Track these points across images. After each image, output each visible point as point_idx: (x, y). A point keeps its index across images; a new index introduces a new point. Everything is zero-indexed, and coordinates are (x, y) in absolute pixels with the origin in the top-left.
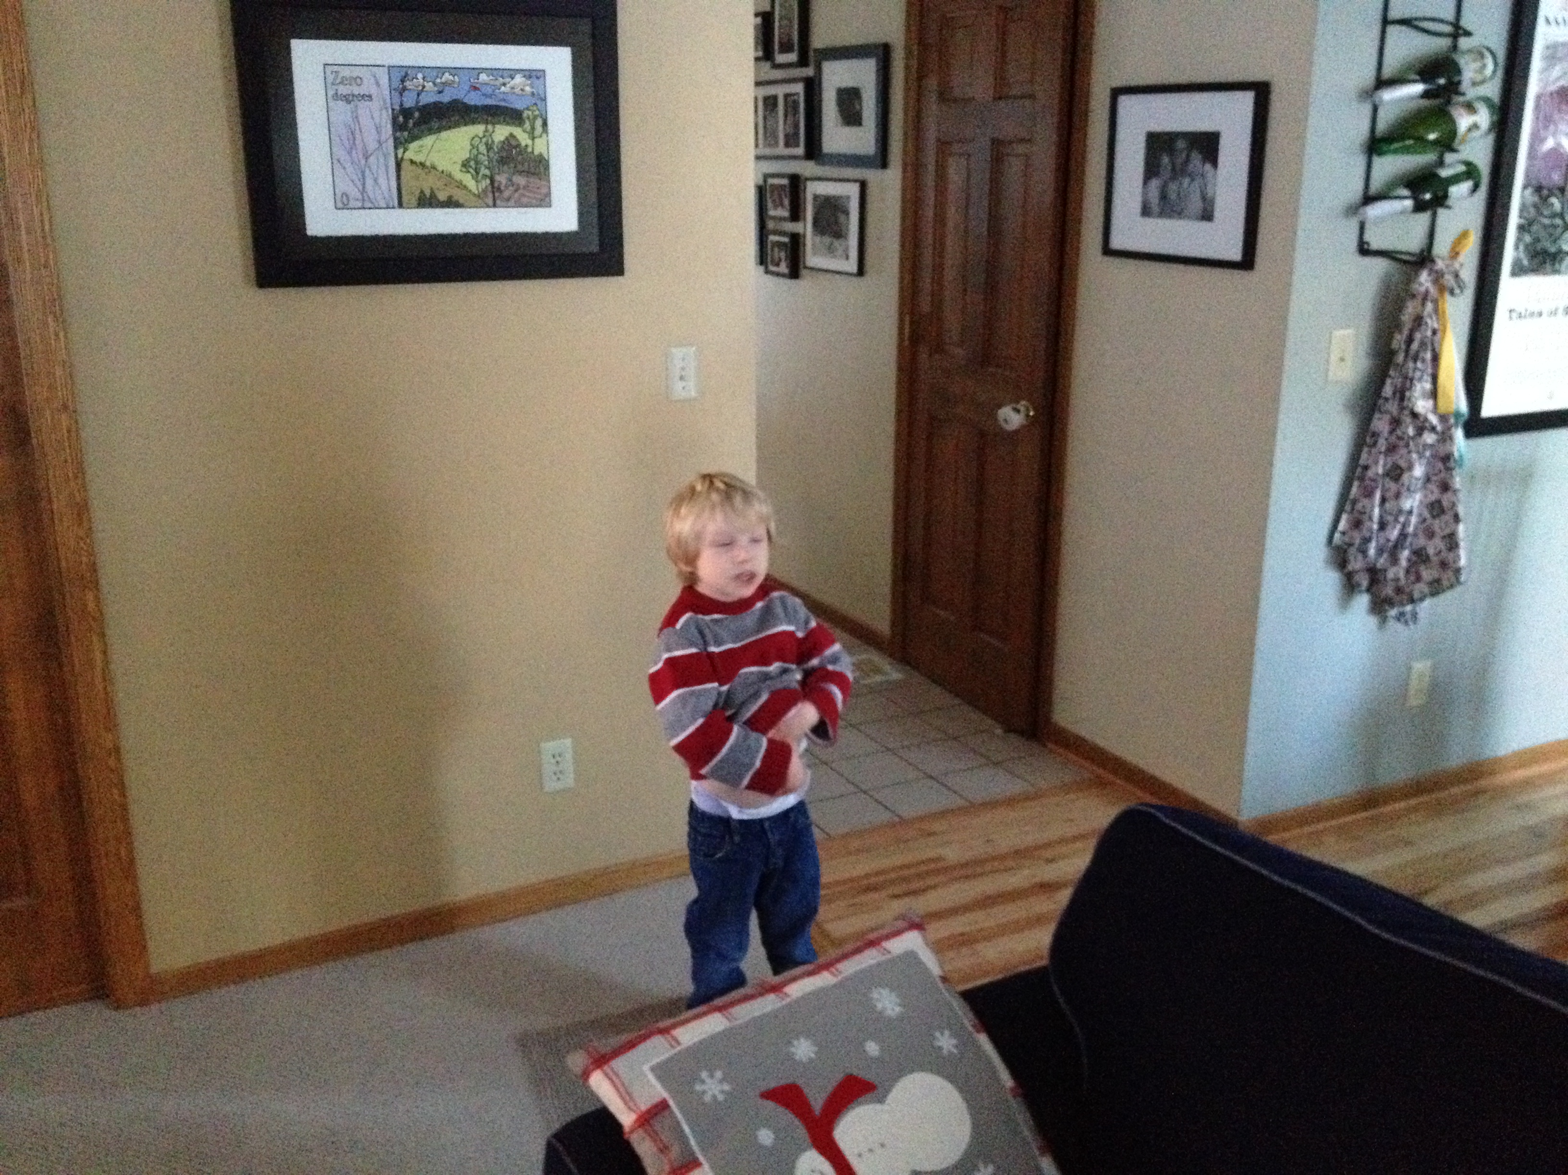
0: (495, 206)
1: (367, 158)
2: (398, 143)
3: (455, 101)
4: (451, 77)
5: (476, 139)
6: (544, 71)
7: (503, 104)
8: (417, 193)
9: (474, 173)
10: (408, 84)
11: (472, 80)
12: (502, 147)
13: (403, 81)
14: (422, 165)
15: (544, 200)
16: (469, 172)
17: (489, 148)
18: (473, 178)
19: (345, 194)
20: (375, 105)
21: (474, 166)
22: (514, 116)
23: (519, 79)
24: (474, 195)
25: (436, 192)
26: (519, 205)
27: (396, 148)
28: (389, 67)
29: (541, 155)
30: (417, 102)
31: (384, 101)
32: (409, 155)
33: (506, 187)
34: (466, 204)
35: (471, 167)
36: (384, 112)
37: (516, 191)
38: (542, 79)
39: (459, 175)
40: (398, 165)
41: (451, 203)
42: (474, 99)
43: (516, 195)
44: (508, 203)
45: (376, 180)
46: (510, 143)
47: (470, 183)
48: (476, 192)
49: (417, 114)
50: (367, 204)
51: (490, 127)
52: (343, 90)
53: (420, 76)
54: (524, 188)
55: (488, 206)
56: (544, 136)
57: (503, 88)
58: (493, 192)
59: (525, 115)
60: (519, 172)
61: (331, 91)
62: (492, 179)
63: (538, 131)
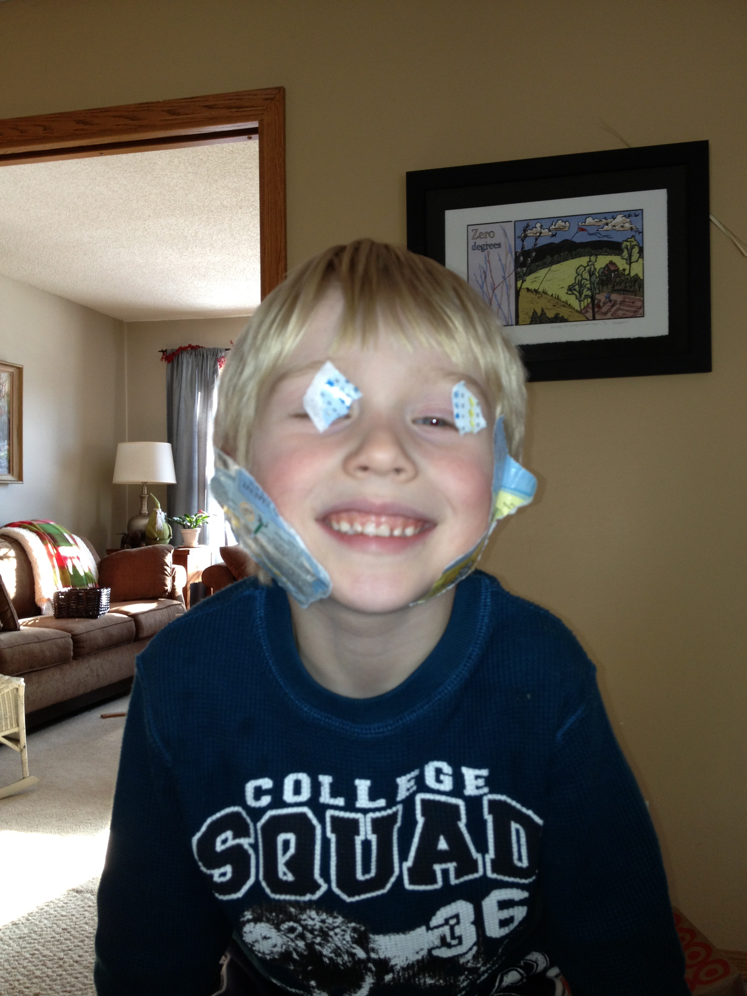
0: (594, 319)
1: (494, 290)
2: (519, 277)
3: (566, 241)
4: (563, 224)
5: (581, 268)
6: (642, 210)
7: (605, 239)
8: (531, 314)
9: (578, 294)
10: (529, 232)
11: (580, 224)
12: (602, 273)
13: (525, 231)
14: (536, 291)
15: (638, 311)
16: (573, 294)
17: (591, 274)
18: (577, 298)
20: (502, 251)
21: (578, 289)
22: (613, 247)
23: (619, 218)
24: (577, 311)
25: (546, 311)
26: (615, 317)
27: (516, 281)
28: (515, 222)
29: (637, 275)
30: (535, 245)
31: (510, 246)
32: (525, 285)
33: (604, 304)
34: (570, 319)
35: (575, 290)
36: (509, 255)
37: (613, 306)
38: (641, 216)
39: (564, 297)
40: (517, 293)
41: (558, 319)
42: (581, 238)
43: (614, 308)
44: (605, 316)
45: (499, 304)
46: (610, 268)
47: (575, 303)
48: (579, 310)
51: (593, 258)
52: (480, 242)
53: (538, 225)
54: (622, 303)
55: (588, 320)
56: (640, 260)
57: (606, 227)
58: (593, 309)
59: (623, 246)
60: (614, 291)
61: (471, 243)
62: (593, 298)
63: (635, 257)
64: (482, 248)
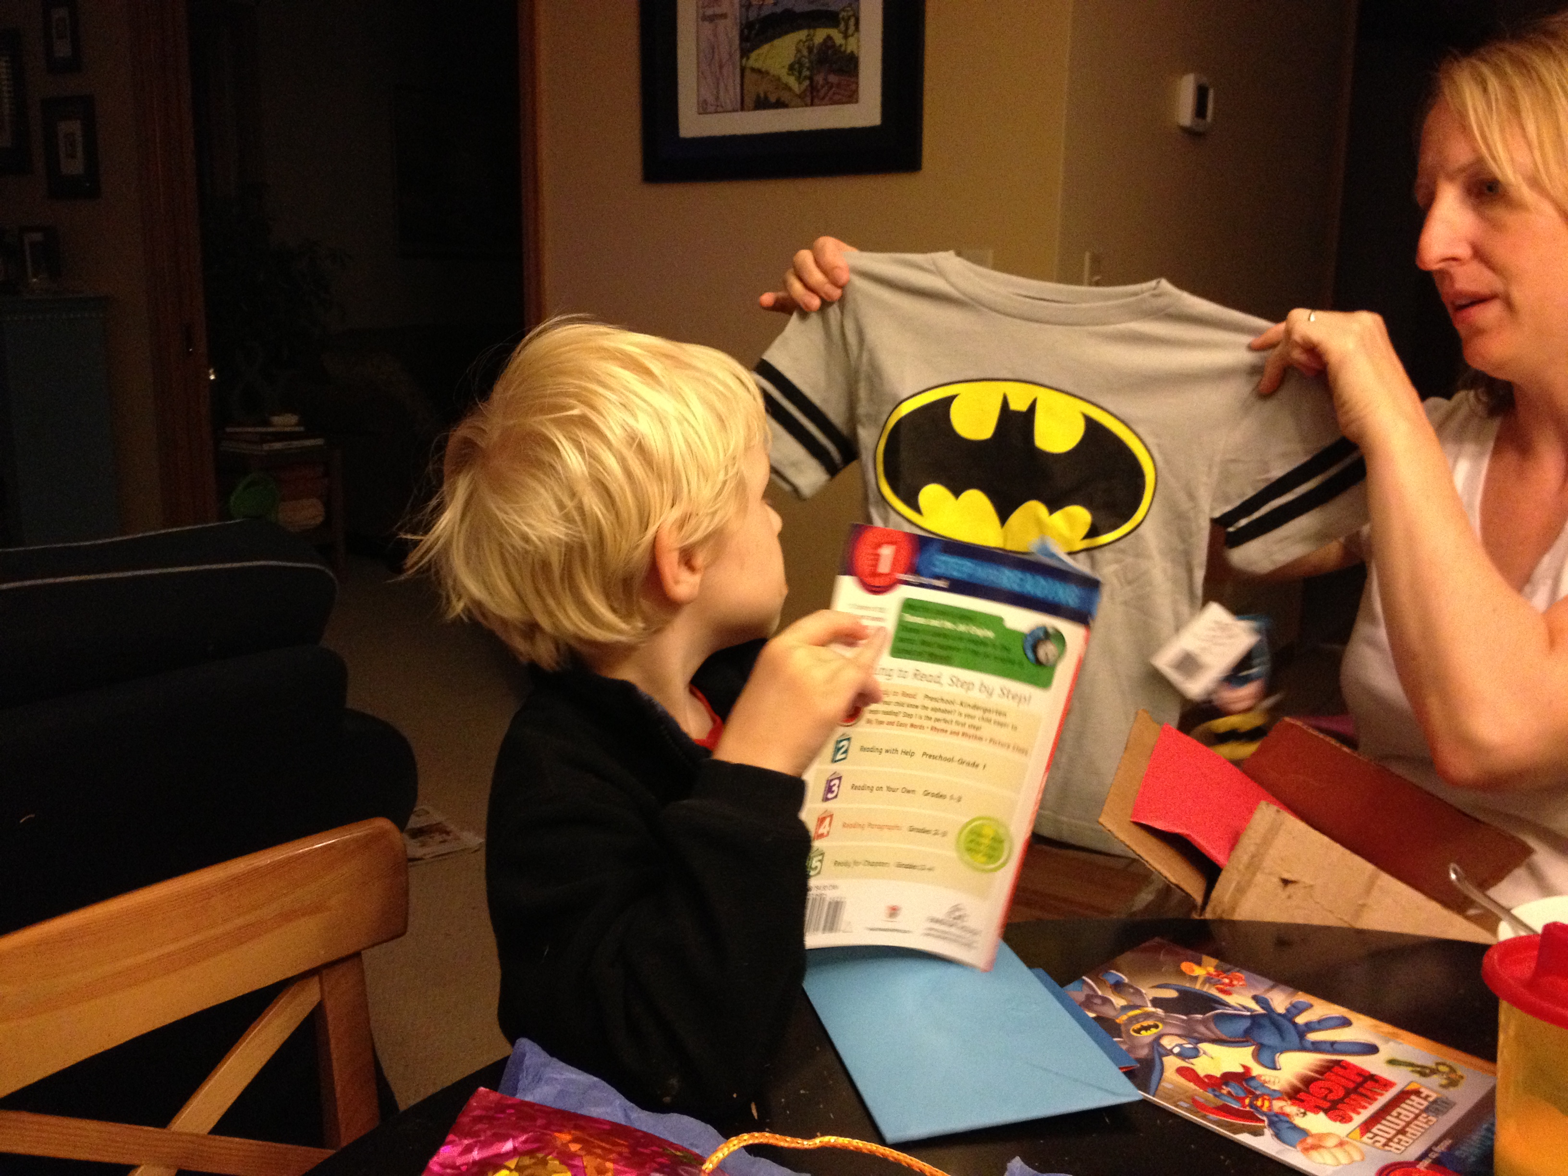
0: (812, 104)
1: (721, 69)
2: (745, 53)
3: (787, 11)
5: (801, 43)
7: (824, 8)
8: (754, 98)
9: (798, 75)
10: (753, 0)
12: (821, 49)
14: (759, 71)
15: (852, 97)
16: (793, 74)
17: (810, 49)
18: (797, 80)
19: (705, 101)
20: (729, 22)
21: (797, 69)
22: (830, 18)
24: (797, 95)
25: (768, 94)
26: (833, 102)
27: (742, 57)
29: (852, 52)
30: (758, 15)
31: (736, 17)
32: (750, 64)
33: (823, 87)
34: (790, 104)
35: (795, 69)
36: (735, 28)
37: (831, 88)
39: (785, 77)
40: (743, 70)
41: (780, 104)
42: (799, 7)
43: (830, 93)
44: (823, 101)
45: (726, 86)
46: (828, 43)
47: (795, 86)
48: (799, 93)
49: (757, 26)
50: (720, 109)
51: (812, 31)
52: (709, 11)
54: (839, 85)
55: (806, 105)
56: (856, 35)
58: (812, 93)
59: (841, 16)
60: (832, 71)
61: (701, 13)
62: (811, 79)
63: (852, 28)
64: (712, 19)
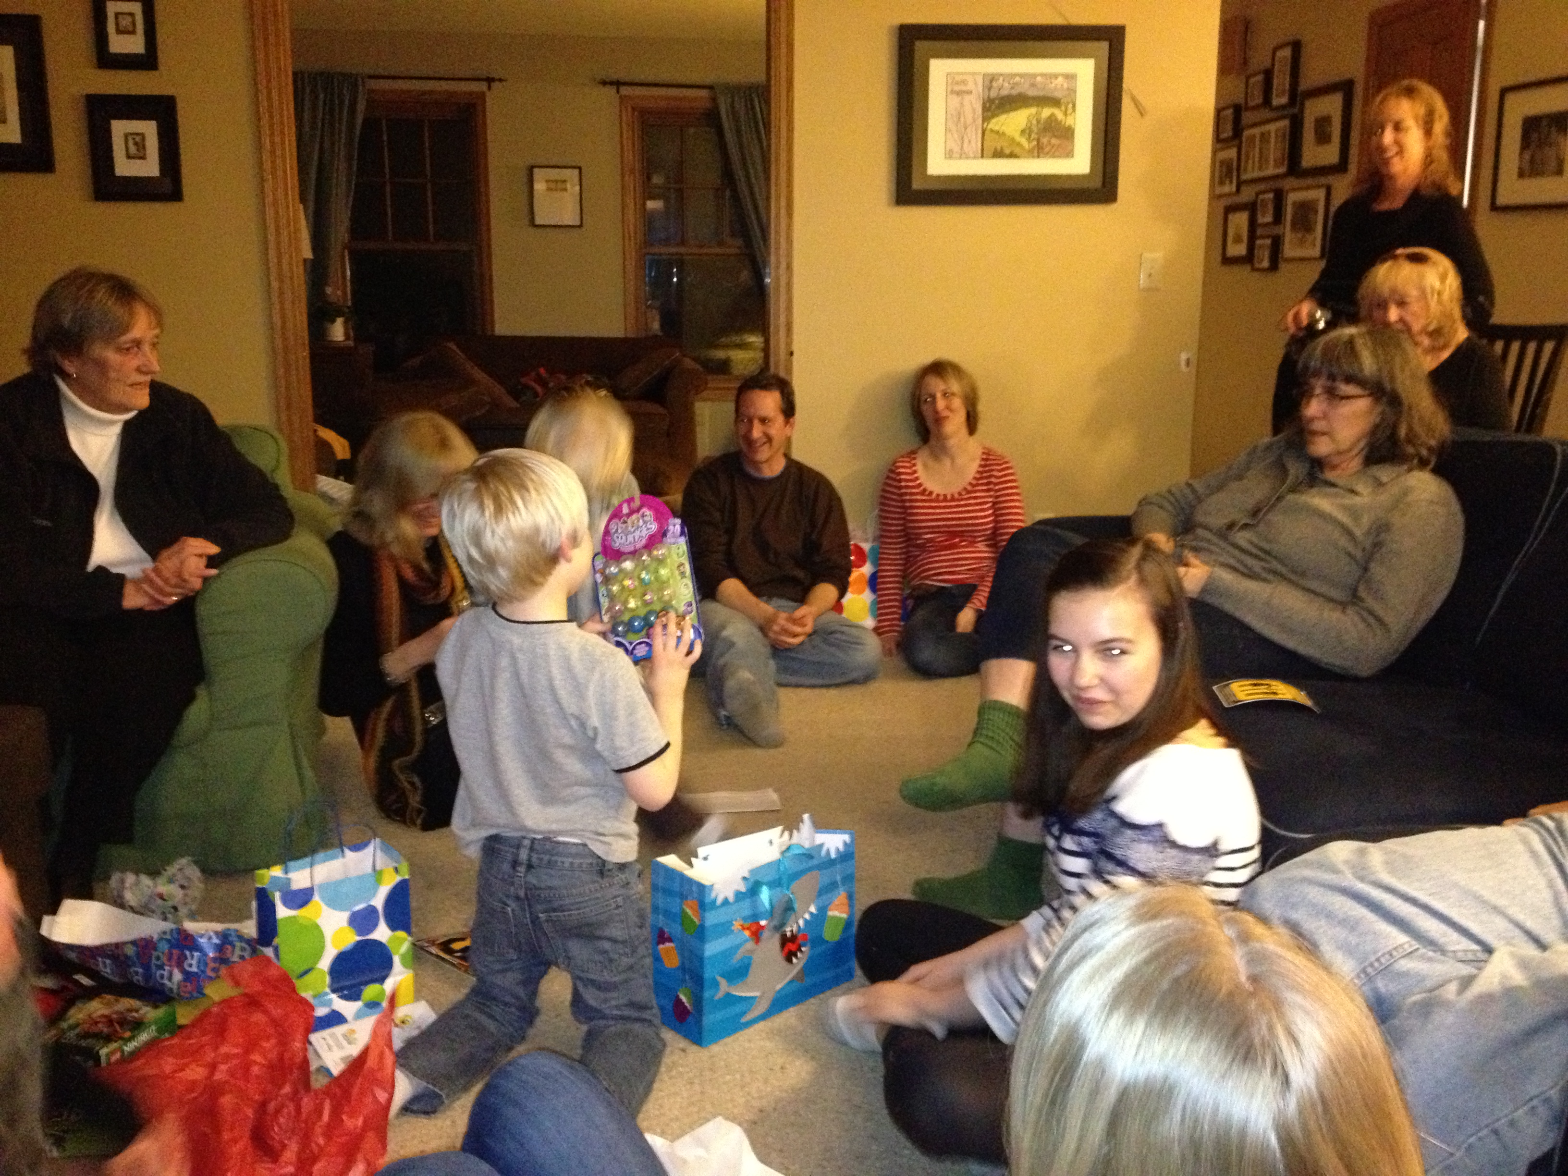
0: (1038, 157)
1: (966, 129)
2: (986, 119)
3: (1020, 94)
4: (1019, 80)
5: (1031, 116)
6: (1076, 74)
7: (1049, 95)
8: (993, 149)
9: (1028, 137)
10: (994, 84)
11: (1032, 81)
12: (1046, 121)
13: (991, 82)
14: (997, 132)
15: (1069, 154)
16: (1024, 136)
17: (1038, 122)
18: (1027, 140)
19: (951, 151)
20: (972, 98)
21: (1028, 133)
22: (1055, 102)
23: (1060, 79)
25: (1004, 148)
26: (1054, 156)
27: (983, 121)
28: (984, 74)
29: (1070, 126)
30: (998, 95)
31: (979, 94)
32: (990, 126)
33: (1046, 146)
34: (1021, 156)
35: (1026, 133)
36: (978, 101)
37: (1053, 147)
38: (1074, 79)
39: (1018, 138)
40: (984, 131)
41: (1012, 155)
42: (1032, 93)
43: (1053, 151)
44: (1047, 155)
45: (970, 141)
46: (1052, 118)
47: (1025, 144)
48: (1028, 149)
49: (997, 102)
50: (963, 155)
51: (1040, 109)
52: (957, 88)
53: (1001, 79)
54: (1059, 146)
55: (1034, 158)
56: (1073, 114)
57: (1050, 85)
58: (1038, 150)
59: (1062, 101)
60: (1055, 136)
61: (949, 89)
62: (1038, 140)
63: (1070, 111)
